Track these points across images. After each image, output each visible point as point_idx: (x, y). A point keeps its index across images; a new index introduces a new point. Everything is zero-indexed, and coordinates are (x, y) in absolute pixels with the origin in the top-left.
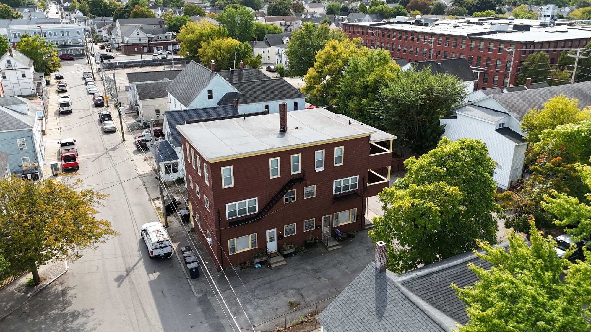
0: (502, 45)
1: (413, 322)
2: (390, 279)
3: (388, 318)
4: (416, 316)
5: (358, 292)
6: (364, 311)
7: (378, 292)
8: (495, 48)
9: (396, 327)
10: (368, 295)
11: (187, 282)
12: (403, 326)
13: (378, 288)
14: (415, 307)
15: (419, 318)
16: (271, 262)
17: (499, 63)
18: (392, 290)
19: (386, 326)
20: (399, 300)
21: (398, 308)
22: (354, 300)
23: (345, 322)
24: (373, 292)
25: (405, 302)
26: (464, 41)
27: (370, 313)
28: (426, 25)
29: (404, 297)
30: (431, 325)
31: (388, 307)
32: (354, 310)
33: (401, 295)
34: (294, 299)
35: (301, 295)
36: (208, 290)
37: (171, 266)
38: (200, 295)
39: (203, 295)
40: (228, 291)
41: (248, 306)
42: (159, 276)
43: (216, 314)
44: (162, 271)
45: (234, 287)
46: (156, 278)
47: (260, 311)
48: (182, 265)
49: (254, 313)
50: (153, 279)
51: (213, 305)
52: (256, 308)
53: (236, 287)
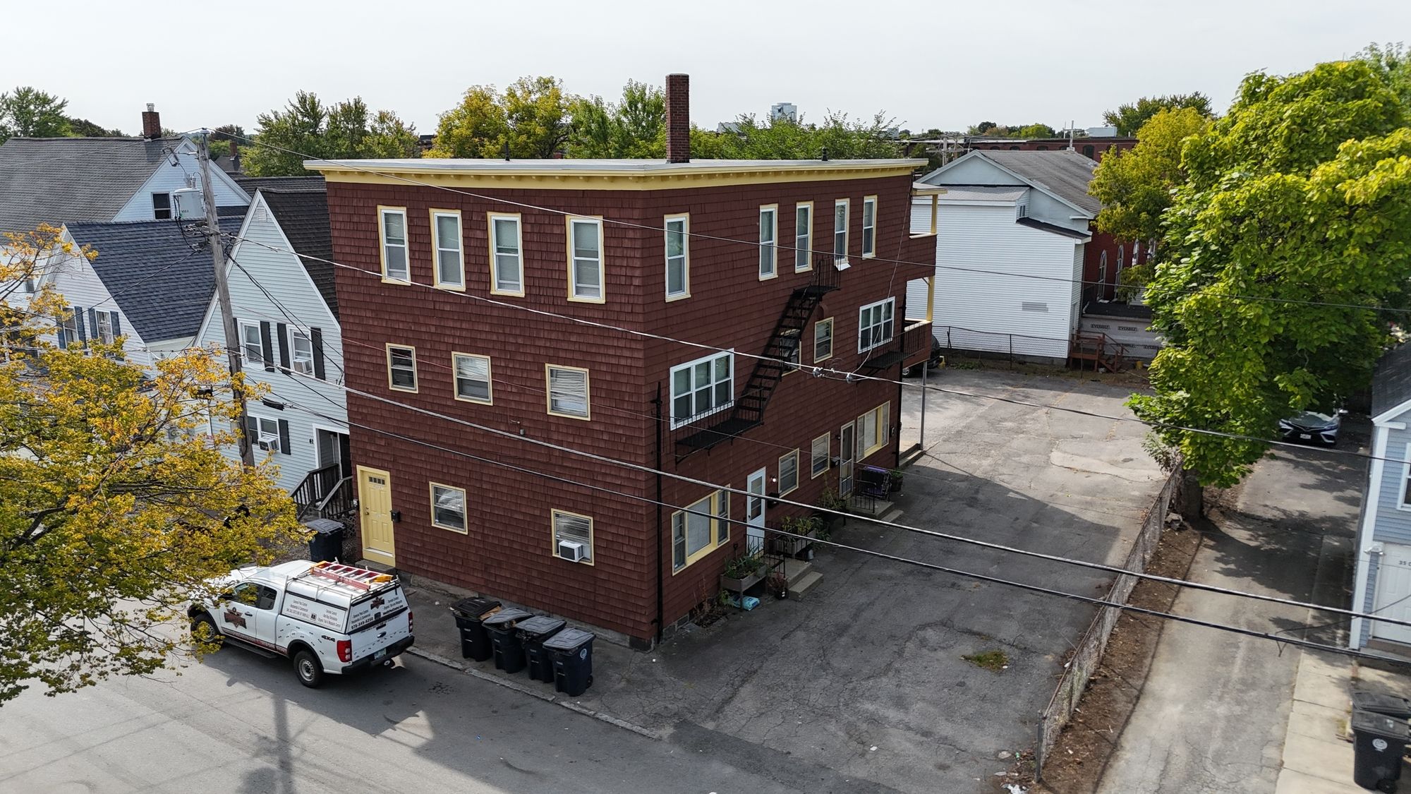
16: (789, 580)
34: (968, 647)
35: (971, 633)
36: (674, 707)
37: (439, 687)
38: (667, 731)
39: (676, 726)
40: (746, 690)
41: (869, 707)
42: (434, 727)
43: (800, 760)
44: (421, 708)
45: (751, 674)
46: (428, 735)
47: (920, 705)
48: (474, 672)
49: (913, 718)
50: (418, 742)
51: (752, 739)
52: (900, 702)
53: (755, 672)
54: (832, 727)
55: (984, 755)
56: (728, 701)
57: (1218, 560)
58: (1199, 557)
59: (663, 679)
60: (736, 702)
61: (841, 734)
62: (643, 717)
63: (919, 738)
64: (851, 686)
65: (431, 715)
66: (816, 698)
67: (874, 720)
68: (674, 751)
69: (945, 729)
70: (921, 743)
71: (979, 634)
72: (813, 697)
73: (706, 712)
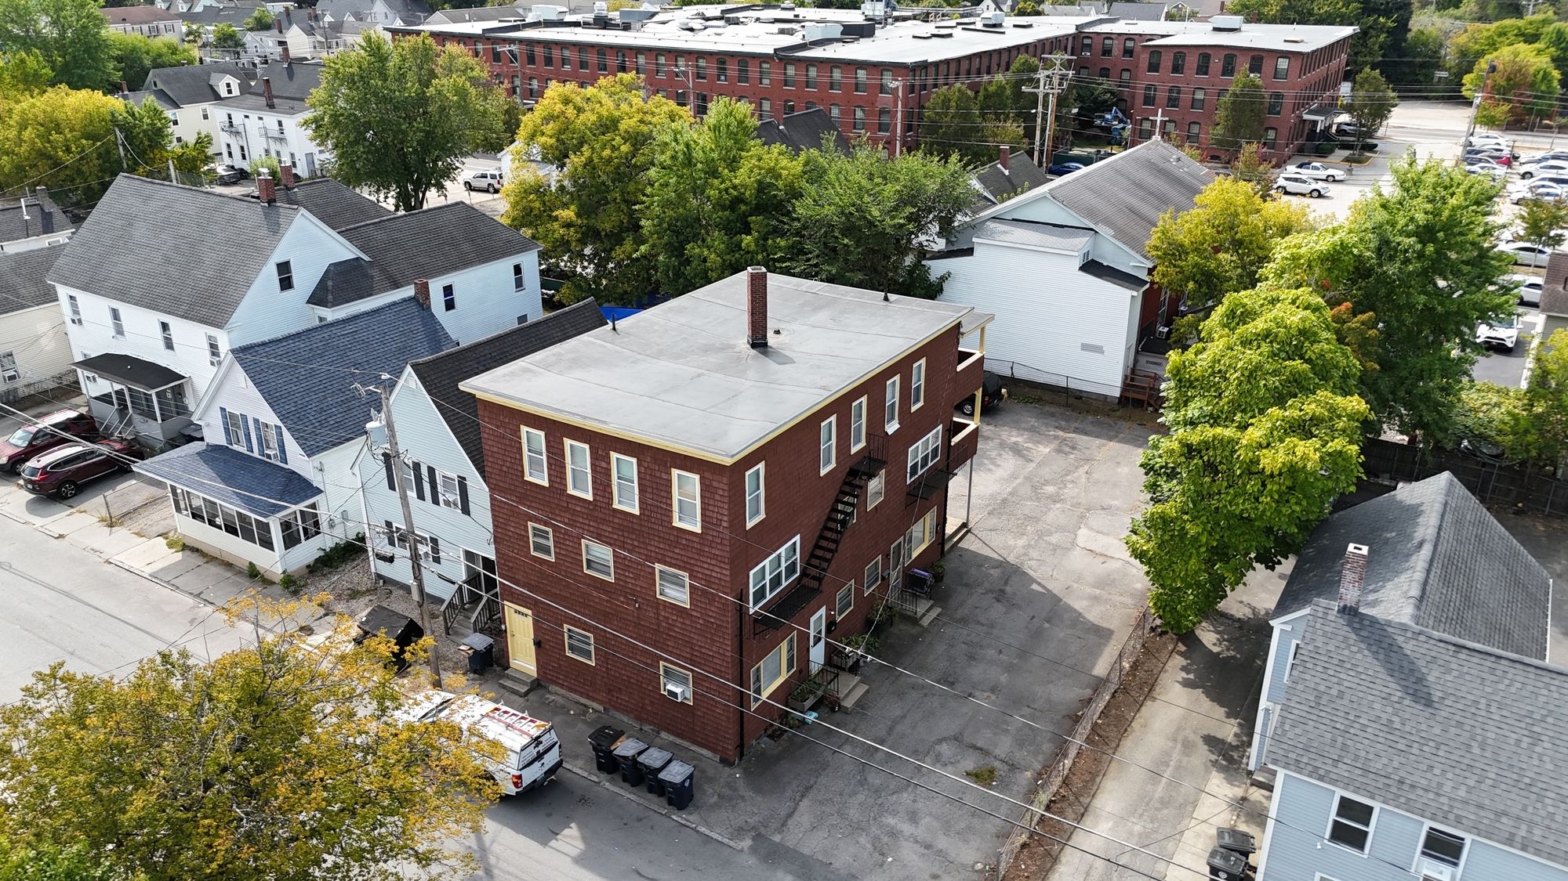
0: (835, 70)
1: (1513, 690)
2: (1390, 621)
3: (1447, 702)
4: (1510, 676)
5: (1331, 672)
6: (1377, 706)
7: (1381, 657)
8: (819, 80)
9: (1483, 713)
10: (1360, 669)
11: (674, 823)
12: (1494, 705)
13: (1374, 648)
14: (1493, 659)
15: (1521, 679)
16: (841, 696)
17: (859, 114)
18: (1413, 642)
19: (1457, 718)
20: (1447, 658)
21: (1455, 673)
22: (1334, 692)
23: (1349, 742)
24: (1370, 659)
25: (1461, 656)
26: (765, 65)
27: (1397, 706)
28: (626, 27)
29: (1453, 648)
30: (1556, 683)
31: (1430, 678)
32: (1353, 713)
33: (1442, 645)
34: (970, 763)
35: (975, 748)
36: (752, 821)
37: (583, 800)
38: (747, 843)
39: (753, 839)
40: (804, 804)
41: (891, 821)
42: (584, 839)
43: (838, 870)
44: (573, 821)
45: (809, 788)
46: (581, 845)
47: (927, 819)
48: (607, 784)
49: (920, 832)
50: (575, 852)
51: (806, 851)
52: (913, 817)
53: (811, 787)
54: (863, 840)
55: (964, 866)
56: (790, 815)
57: (1183, 669)
58: (1170, 663)
59: (744, 794)
60: (796, 817)
61: (869, 846)
62: (730, 830)
63: (923, 850)
64: (879, 801)
65: (581, 827)
66: (854, 813)
67: (894, 834)
68: (752, 861)
69: (942, 842)
70: (923, 855)
71: (981, 749)
72: (852, 812)
73: (774, 826)
